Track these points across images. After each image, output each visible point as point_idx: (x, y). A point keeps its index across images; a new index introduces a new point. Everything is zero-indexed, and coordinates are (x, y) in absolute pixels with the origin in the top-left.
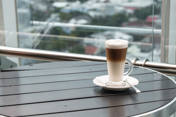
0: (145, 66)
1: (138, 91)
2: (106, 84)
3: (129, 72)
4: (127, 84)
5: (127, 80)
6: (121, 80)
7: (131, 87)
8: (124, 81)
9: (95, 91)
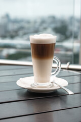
0: (69, 69)
1: (70, 93)
2: (31, 86)
3: (57, 72)
4: (55, 85)
5: (54, 81)
6: (48, 81)
7: (61, 88)
8: (52, 82)
9: (19, 94)
